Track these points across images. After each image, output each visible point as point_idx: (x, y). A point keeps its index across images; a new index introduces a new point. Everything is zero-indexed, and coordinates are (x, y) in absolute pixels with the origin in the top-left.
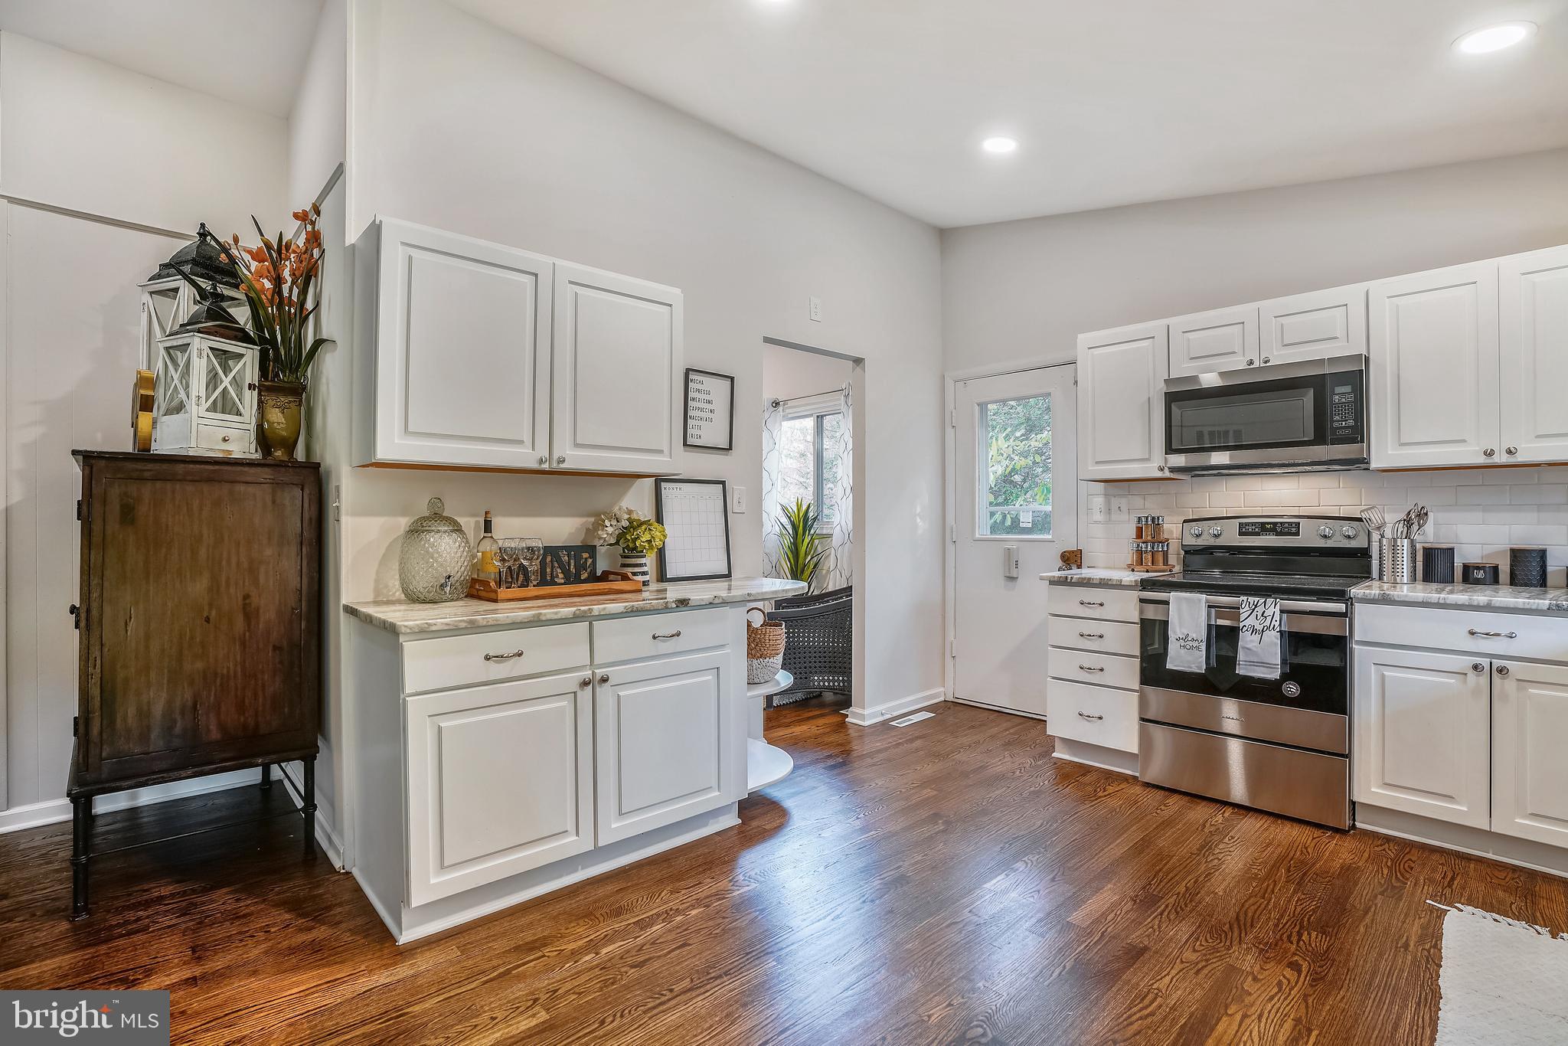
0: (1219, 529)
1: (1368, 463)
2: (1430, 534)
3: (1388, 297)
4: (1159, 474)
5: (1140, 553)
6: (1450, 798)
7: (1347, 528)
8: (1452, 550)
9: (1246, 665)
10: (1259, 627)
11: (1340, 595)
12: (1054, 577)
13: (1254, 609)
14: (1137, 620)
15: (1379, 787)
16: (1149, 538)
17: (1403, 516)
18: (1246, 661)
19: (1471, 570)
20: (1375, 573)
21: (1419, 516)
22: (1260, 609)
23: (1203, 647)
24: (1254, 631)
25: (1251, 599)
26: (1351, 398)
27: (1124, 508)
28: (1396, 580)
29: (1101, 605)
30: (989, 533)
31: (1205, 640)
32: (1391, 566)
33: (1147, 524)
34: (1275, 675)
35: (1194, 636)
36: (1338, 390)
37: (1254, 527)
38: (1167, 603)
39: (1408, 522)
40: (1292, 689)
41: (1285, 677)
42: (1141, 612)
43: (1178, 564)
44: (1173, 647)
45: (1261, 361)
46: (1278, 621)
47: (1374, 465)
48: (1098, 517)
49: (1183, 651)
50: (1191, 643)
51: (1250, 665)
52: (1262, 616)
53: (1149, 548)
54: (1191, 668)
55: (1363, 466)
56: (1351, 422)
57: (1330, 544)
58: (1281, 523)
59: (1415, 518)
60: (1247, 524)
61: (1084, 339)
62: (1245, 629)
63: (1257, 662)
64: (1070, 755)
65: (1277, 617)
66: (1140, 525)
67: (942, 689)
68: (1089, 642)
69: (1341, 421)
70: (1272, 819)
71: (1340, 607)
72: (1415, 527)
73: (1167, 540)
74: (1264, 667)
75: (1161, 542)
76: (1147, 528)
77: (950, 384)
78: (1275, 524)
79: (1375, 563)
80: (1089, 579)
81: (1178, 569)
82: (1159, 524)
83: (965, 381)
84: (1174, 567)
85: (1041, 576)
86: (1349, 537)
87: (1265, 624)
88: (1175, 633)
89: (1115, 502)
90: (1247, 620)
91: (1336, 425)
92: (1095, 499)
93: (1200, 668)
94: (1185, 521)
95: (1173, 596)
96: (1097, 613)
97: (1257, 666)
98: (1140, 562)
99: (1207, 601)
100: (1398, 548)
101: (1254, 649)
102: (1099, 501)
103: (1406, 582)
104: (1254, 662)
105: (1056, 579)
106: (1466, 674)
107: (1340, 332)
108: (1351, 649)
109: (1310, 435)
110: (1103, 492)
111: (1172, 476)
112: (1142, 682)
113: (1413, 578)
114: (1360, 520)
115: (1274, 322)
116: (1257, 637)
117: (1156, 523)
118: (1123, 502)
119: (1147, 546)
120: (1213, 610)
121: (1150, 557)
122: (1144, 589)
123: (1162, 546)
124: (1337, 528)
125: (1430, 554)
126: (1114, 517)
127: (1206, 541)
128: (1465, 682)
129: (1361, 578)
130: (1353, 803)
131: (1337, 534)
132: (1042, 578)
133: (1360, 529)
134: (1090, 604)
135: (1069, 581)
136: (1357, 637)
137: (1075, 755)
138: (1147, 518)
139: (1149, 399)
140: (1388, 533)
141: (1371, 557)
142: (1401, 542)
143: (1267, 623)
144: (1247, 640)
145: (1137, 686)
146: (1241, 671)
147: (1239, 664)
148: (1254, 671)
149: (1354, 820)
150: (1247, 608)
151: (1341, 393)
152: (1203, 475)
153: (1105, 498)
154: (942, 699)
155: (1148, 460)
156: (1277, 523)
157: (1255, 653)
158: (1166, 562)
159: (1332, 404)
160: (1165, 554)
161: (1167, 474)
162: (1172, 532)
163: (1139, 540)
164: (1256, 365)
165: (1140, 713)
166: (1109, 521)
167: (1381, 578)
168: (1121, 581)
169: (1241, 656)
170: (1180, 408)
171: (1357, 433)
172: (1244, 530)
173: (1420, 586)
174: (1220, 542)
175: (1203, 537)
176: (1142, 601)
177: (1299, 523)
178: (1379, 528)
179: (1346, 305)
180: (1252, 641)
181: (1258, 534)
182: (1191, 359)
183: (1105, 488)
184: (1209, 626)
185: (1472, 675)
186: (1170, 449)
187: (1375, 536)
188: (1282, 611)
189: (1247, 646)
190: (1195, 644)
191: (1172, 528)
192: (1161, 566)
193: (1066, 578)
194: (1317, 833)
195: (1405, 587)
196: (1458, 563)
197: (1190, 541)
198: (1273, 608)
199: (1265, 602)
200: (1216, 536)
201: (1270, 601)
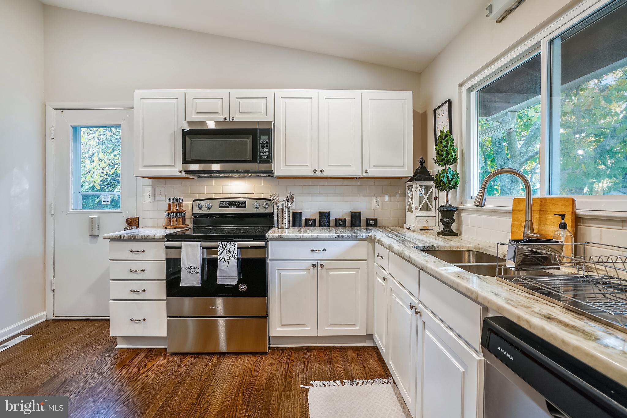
0: (210, 204)
1: (273, 173)
2: (295, 207)
3: (282, 98)
4: (179, 175)
5: (170, 218)
6: (304, 325)
7: (265, 204)
8: (302, 212)
9: (221, 279)
10: (227, 258)
11: (263, 238)
12: (112, 236)
13: (225, 248)
14: (165, 259)
15: (279, 327)
16: (175, 210)
17: (285, 198)
18: (221, 277)
19: (308, 221)
20: (275, 224)
21: (291, 198)
22: (228, 248)
23: (200, 271)
24: (225, 260)
25: (223, 243)
26: (267, 141)
27: (163, 193)
28: (283, 227)
29: (143, 251)
30: (81, 208)
31: (201, 268)
32: (281, 221)
33: (173, 202)
34: (235, 282)
35: (195, 266)
36: (263, 137)
37: (226, 204)
38: (180, 248)
39: (287, 200)
40: (243, 287)
41: (240, 282)
42: (166, 254)
43: (191, 223)
44: (184, 274)
45: (230, 119)
46: (236, 253)
47: (276, 174)
48: (148, 198)
49: (189, 275)
50: (193, 270)
51: (224, 278)
52: (229, 251)
53: (175, 216)
54: (193, 284)
55: (271, 174)
56: (267, 153)
57: (258, 211)
58: (238, 201)
59: (290, 199)
60: (223, 202)
61: (138, 93)
62: (221, 259)
63: (227, 276)
64: (127, 345)
65: (236, 252)
66: (170, 203)
67: (44, 313)
68: (136, 275)
69: (264, 153)
70: (236, 356)
71: (263, 243)
72: (290, 203)
73: (185, 211)
74: (230, 278)
75: (181, 212)
76: (173, 204)
77: (49, 111)
78: (235, 202)
79: (275, 219)
80: (135, 236)
81: (191, 226)
82: (180, 202)
83: (62, 109)
84: (188, 225)
85: (104, 236)
86: (266, 208)
87: (230, 256)
88: (184, 265)
89: (158, 190)
90: (222, 255)
91: (262, 154)
92: (146, 188)
93: (198, 283)
94: (194, 201)
95: (184, 244)
96: (140, 256)
97: (227, 278)
98: (170, 223)
99: (201, 246)
100: (284, 213)
101: (226, 270)
102: (148, 189)
103: (287, 228)
104: (225, 277)
105: (114, 238)
106: (310, 269)
107: (263, 111)
108: (268, 263)
109: (250, 159)
110: (151, 184)
111: (186, 176)
112: (168, 295)
113: (289, 227)
114: (270, 200)
115: (236, 100)
116: (226, 263)
117: (179, 201)
118: (162, 190)
119: (173, 214)
120: (205, 250)
121: (175, 220)
122: (168, 241)
123: (182, 214)
124: (261, 204)
125: (294, 214)
126: (158, 198)
127: (204, 211)
128: (309, 273)
129: (271, 226)
130: (269, 337)
131: (261, 206)
132: (104, 238)
133: (270, 203)
134: (136, 252)
135: (122, 238)
136: (270, 257)
137: (130, 344)
138: (174, 199)
139: (175, 132)
140: (280, 207)
141: (274, 217)
142: (285, 210)
143: (231, 255)
144: (222, 265)
145: (165, 297)
146: (219, 282)
147: (218, 278)
148: (226, 281)
149: (270, 344)
150: (221, 248)
151: (264, 139)
152: (203, 177)
153: (152, 187)
154: (44, 319)
155: (173, 166)
156: (236, 201)
157: (225, 272)
158: (184, 223)
159: (260, 144)
160: (184, 219)
161: (183, 174)
162: (188, 206)
163: (169, 211)
164: (228, 120)
165: (167, 313)
166: (154, 201)
167: (278, 227)
168: (155, 236)
169: (219, 274)
170: (190, 138)
171: (270, 159)
172: (222, 205)
173: (292, 229)
174: (211, 211)
175: (203, 209)
176: (167, 248)
177: (246, 201)
178: (276, 204)
179: (266, 98)
180: (224, 265)
181: (228, 207)
182: (197, 113)
183: (152, 182)
184: (203, 259)
185: (312, 269)
186: (185, 161)
187: (276, 207)
188: (238, 248)
189: (222, 268)
190: (196, 270)
191: (187, 205)
192: (181, 225)
193: (121, 236)
194: (255, 358)
195: (287, 230)
196: (304, 217)
197: (196, 211)
198: (233, 246)
199: (230, 244)
200: (209, 208)
201: (232, 243)
